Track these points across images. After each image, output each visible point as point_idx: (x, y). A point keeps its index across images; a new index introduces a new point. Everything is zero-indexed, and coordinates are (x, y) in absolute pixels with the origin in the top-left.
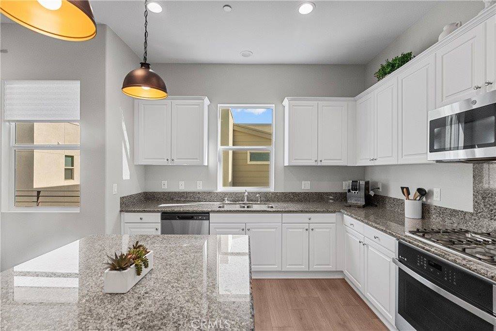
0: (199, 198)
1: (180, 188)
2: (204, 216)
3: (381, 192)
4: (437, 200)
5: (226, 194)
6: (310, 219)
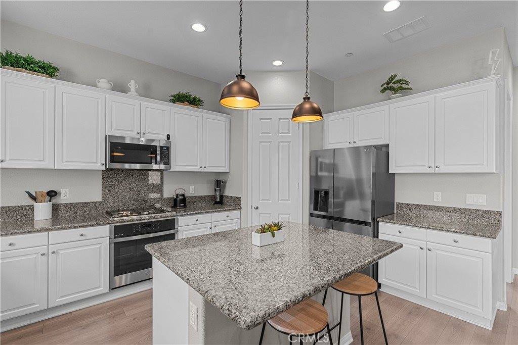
4: (65, 198)
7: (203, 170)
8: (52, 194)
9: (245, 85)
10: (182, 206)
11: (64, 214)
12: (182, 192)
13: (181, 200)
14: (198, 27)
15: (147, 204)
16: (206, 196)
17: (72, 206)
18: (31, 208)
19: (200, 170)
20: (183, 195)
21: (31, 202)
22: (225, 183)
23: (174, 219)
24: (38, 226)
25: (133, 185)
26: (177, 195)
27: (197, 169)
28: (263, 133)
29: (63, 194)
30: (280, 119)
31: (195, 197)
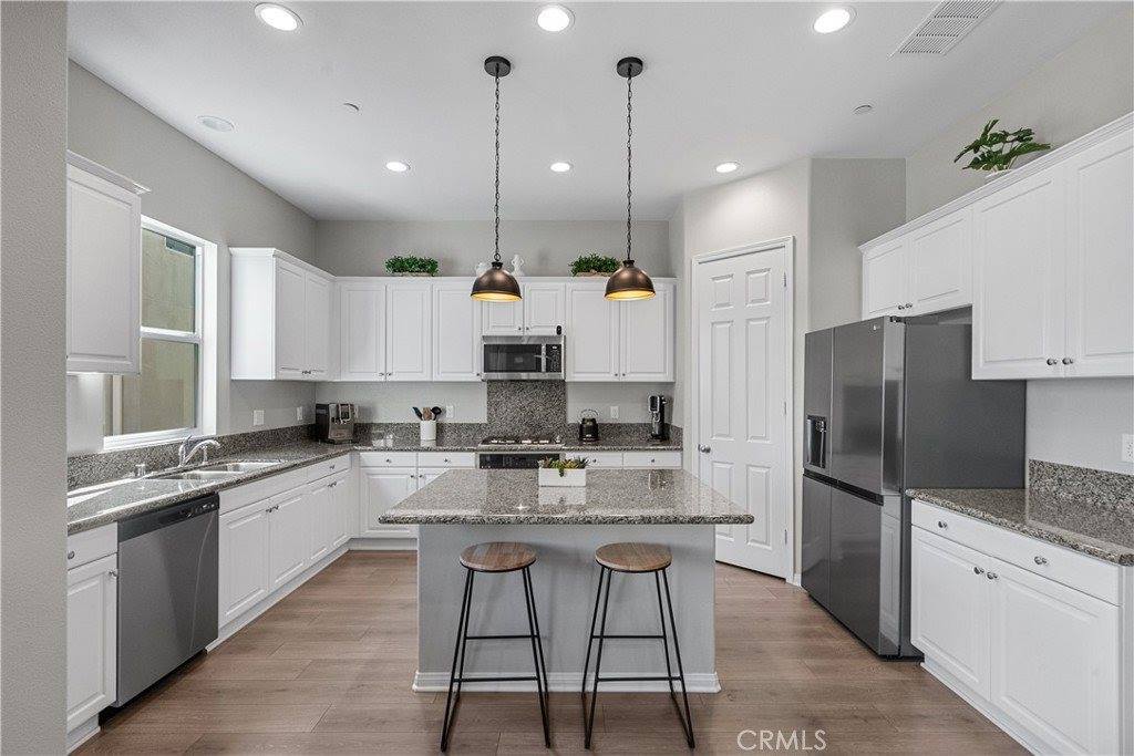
3: (358, 418)
4: (449, 418)
5: (128, 454)
6: (333, 467)
7: (622, 379)
8: (437, 411)
9: (499, 277)
10: (586, 437)
11: (449, 436)
12: (591, 415)
13: (588, 427)
15: (544, 431)
16: (641, 425)
17: (457, 427)
18: (418, 426)
19: (616, 380)
20: (593, 420)
21: (416, 420)
22: (671, 401)
24: (424, 444)
25: (525, 403)
26: (584, 419)
27: (610, 378)
28: (718, 306)
29: (448, 412)
30: (748, 273)
31: (620, 426)
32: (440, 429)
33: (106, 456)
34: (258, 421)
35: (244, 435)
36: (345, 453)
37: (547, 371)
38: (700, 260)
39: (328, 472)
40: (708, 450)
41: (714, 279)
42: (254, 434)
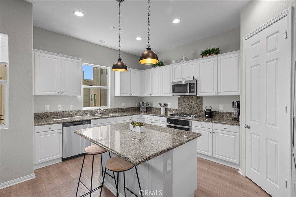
0: (72, 114)
1: (59, 109)
2: (89, 122)
3: (150, 106)
4: (169, 107)
5: (88, 111)
6: (132, 118)
7: (219, 95)
8: (165, 105)
10: (207, 116)
13: (208, 112)
14: (176, 21)
17: (171, 110)
18: (160, 109)
19: (216, 95)
20: (210, 110)
21: (160, 107)
23: (189, 121)
26: (206, 110)
27: (213, 94)
28: (253, 58)
29: (169, 105)
30: (267, 37)
31: (223, 113)
32: (166, 110)
33: (83, 111)
34: (123, 105)
35: (118, 109)
36: (139, 114)
37: (189, 92)
38: (246, 38)
39: (131, 119)
40: (249, 128)
41: (252, 45)
42: (121, 108)
